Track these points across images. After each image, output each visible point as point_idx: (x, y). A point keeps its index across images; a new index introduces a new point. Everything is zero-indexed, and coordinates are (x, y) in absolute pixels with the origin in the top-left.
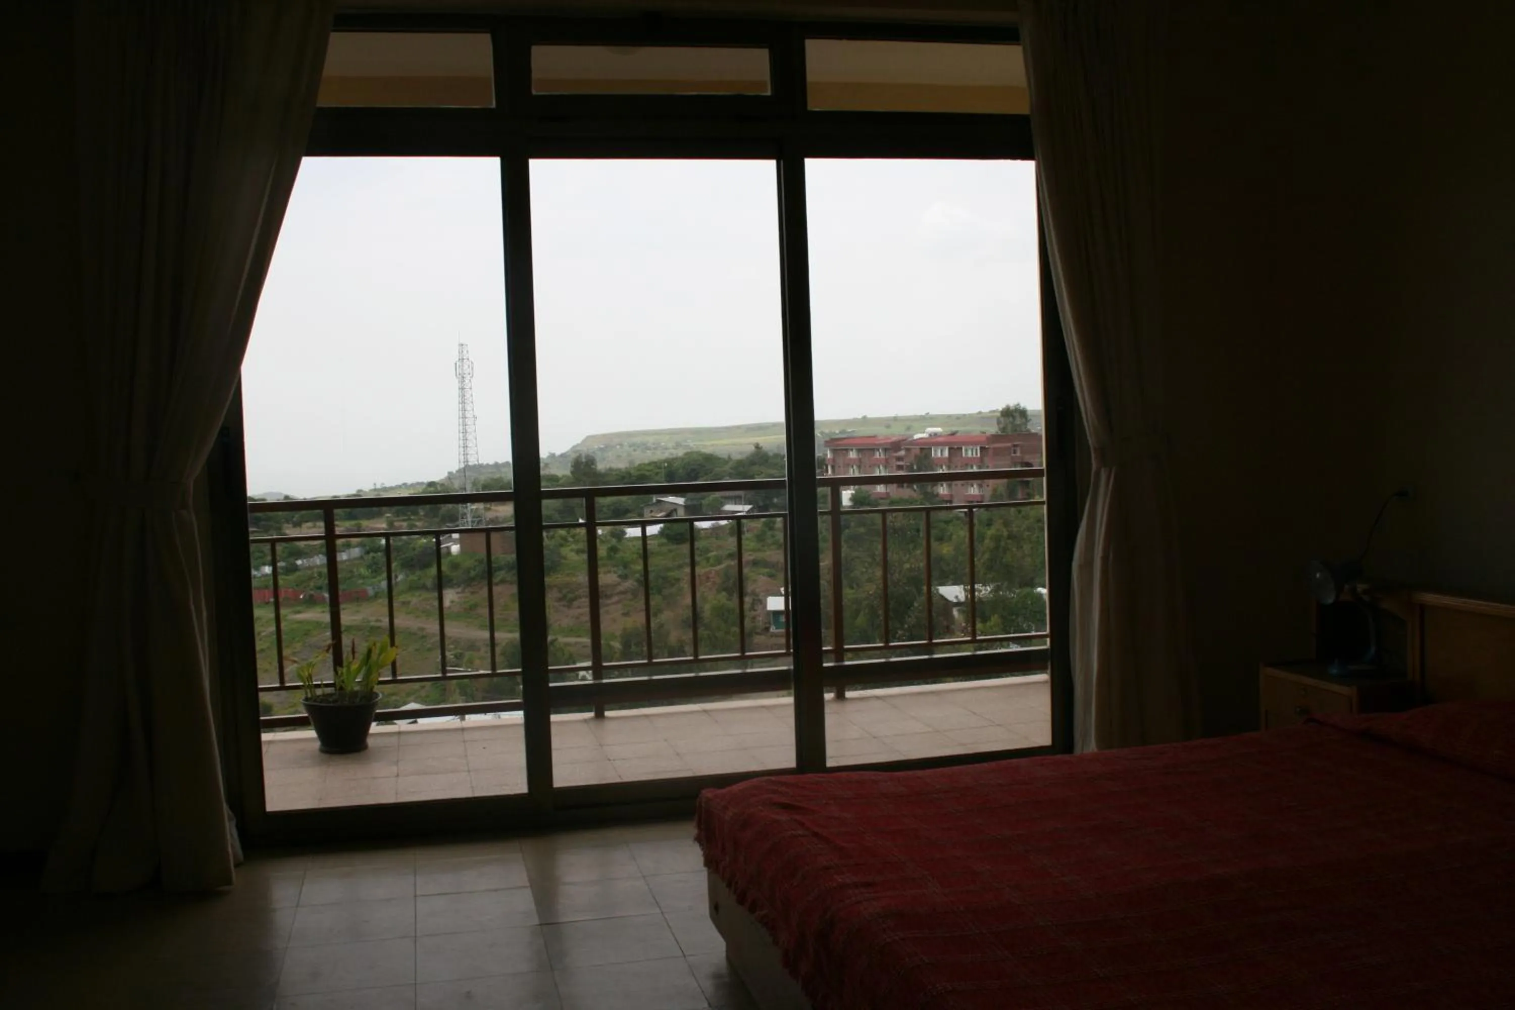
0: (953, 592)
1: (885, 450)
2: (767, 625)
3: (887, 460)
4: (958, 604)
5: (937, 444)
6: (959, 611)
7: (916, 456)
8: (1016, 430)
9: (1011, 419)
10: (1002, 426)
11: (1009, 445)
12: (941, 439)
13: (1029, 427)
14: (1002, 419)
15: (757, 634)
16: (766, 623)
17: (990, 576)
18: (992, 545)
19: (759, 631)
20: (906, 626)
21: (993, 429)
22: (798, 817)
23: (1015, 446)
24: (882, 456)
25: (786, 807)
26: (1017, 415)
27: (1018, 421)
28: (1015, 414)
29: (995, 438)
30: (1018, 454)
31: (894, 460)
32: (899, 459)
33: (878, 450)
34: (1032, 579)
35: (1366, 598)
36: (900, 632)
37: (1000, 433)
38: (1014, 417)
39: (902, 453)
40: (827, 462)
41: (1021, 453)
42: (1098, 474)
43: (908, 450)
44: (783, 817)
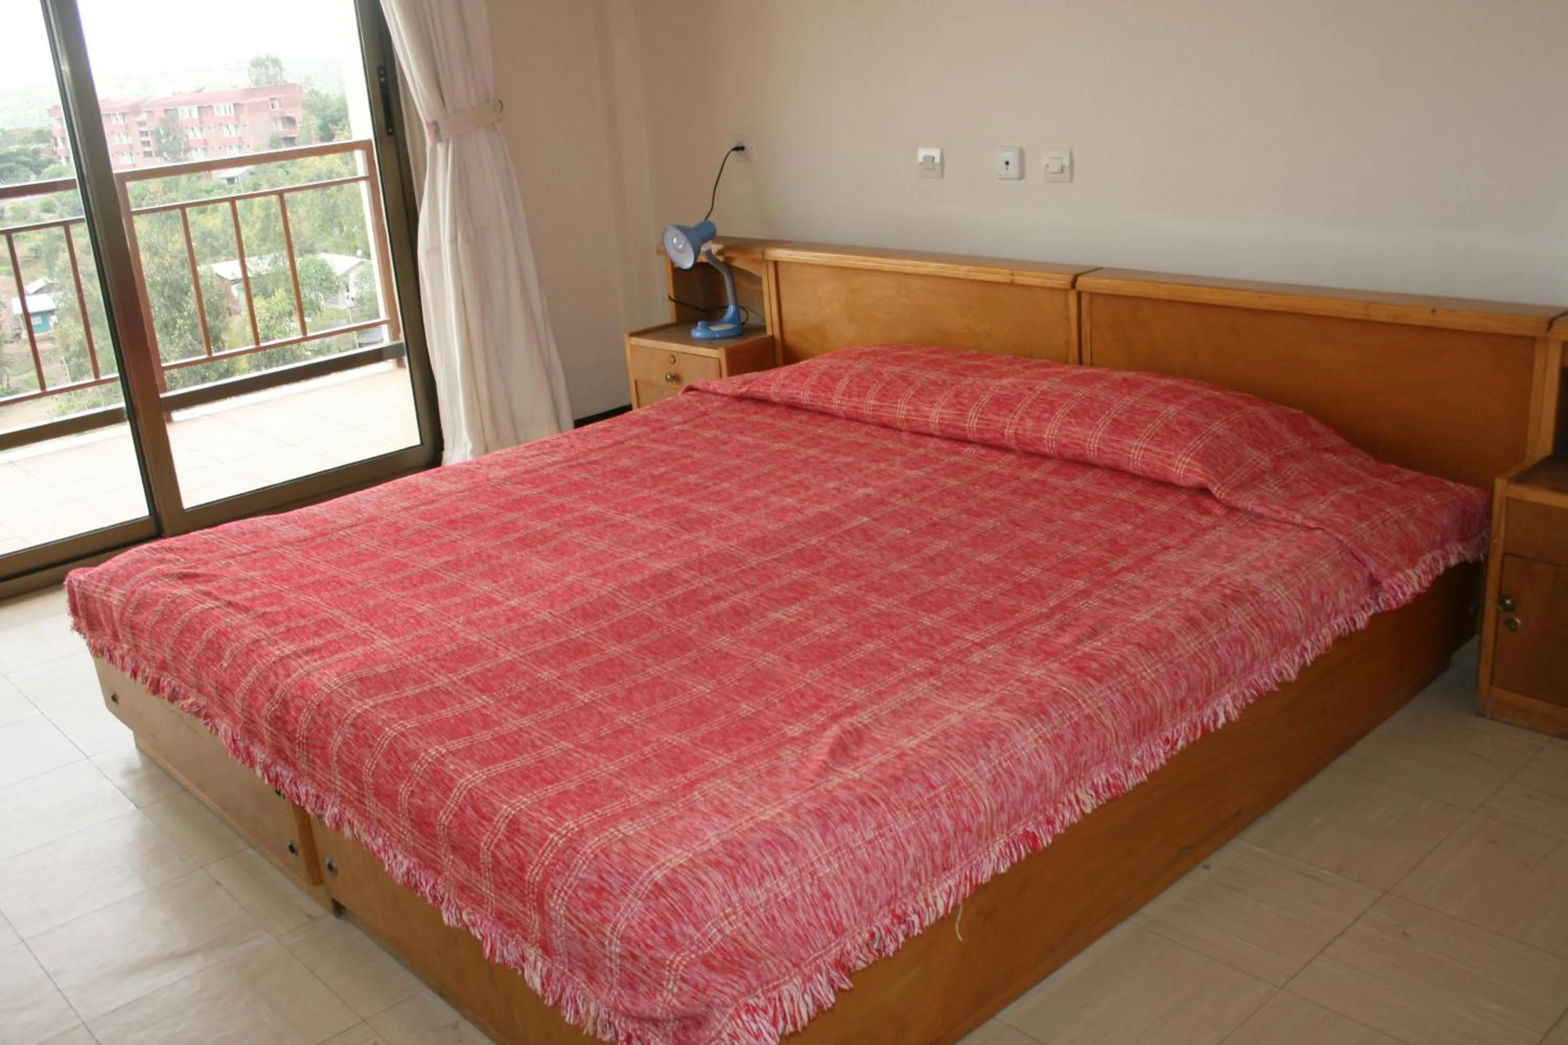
0: (229, 269)
1: (124, 115)
2: (18, 331)
3: (127, 127)
4: (235, 281)
5: (184, 103)
6: (238, 289)
7: (161, 120)
8: (271, 82)
9: (264, 70)
10: (254, 78)
11: (266, 98)
12: (186, 98)
13: (285, 77)
14: (253, 70)
15: (6, 342)
16: (15, 329)
17: (264, 248)
18: (262, 214)
19: (8, 338)
20: (186, 314)
21: (245, 83)
22: (202, 587)
23: (272, 99)
24: (121, 122)
25: (184, 577)
26: (269, 64)
27: (272, 70)
28: (267, 63)
29: (250, 92)
30: (277, 108)
31: (136, 125)
32: (141, 124)
33: (115, 115)
34: (312, 245)
35: (721, 258)
36: (180, 322)
37: (253, 86)
38: (266, 67)
39: (143, 117)
40: (54, 134)
41: (281, 107)
42: (434, 151)
43: (150, 112)
44: (184, 590)
